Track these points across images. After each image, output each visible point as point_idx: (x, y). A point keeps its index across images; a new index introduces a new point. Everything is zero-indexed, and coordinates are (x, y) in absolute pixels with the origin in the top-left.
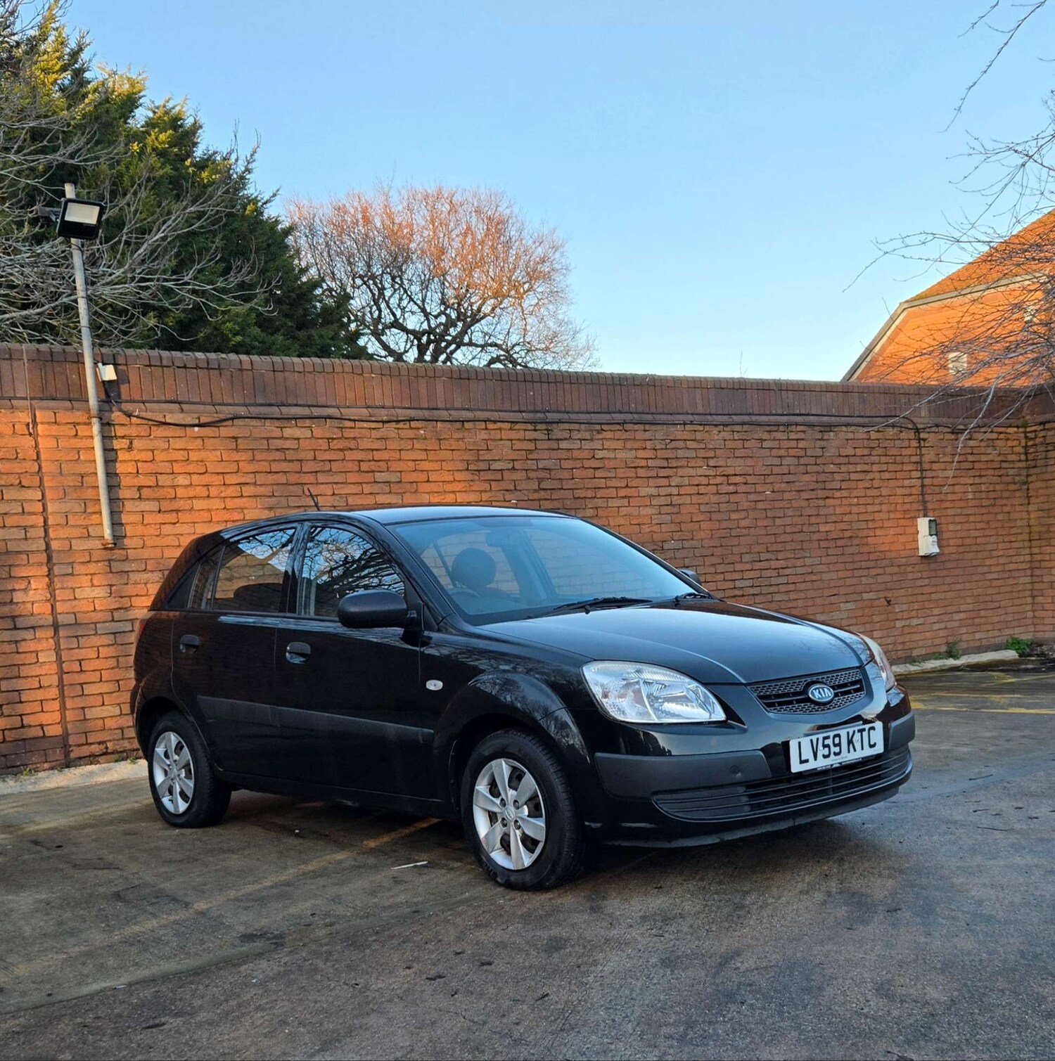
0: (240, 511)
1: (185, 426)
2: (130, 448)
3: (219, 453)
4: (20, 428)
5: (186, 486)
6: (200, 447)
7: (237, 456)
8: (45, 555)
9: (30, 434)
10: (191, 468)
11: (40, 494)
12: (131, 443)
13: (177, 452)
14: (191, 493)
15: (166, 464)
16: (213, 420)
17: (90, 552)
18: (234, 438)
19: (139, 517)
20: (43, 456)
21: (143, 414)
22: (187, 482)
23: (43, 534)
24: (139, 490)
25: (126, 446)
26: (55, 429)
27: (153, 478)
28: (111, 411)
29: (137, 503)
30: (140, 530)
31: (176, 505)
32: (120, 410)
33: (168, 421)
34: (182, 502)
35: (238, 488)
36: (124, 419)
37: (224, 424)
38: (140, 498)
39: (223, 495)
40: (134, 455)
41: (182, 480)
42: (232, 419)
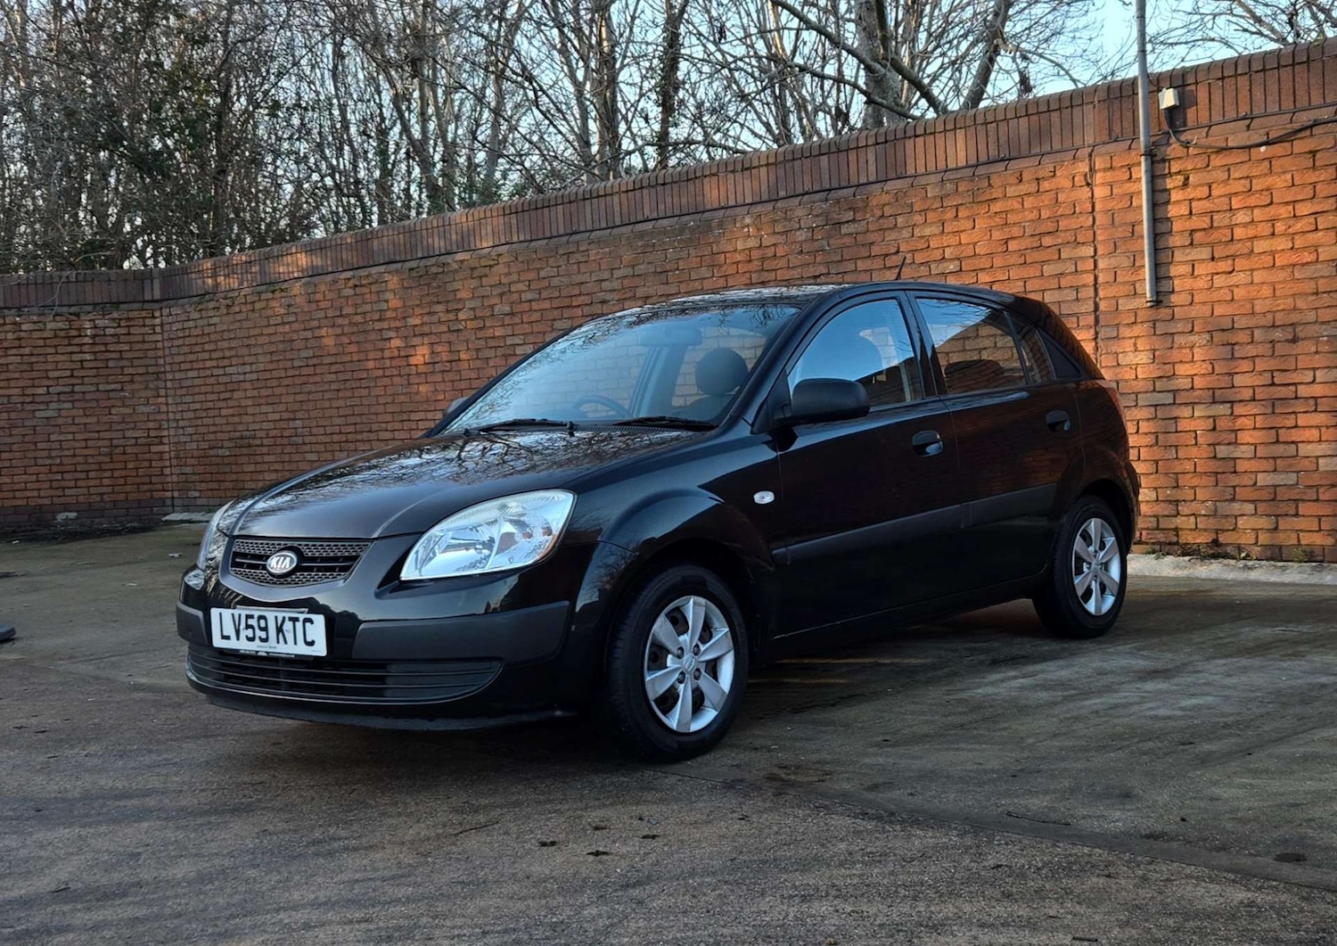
0: (1313, 249)
1: (1250, 147)
2: (1185, 184)
3: (1289, 176)
4: (1079, 180)
5: (1245, 225)
6: (1266, 171)
7: (1311, 177)
8: (1093, 316)
9: (1088, 184)
10: (1252, 201)
11: (1092, 249)
12: (1187, 179)
13: (1237, 182)
14: (1251, 232)
15: (1222, 199)
16: (1285, 132)
17: (1135, 312)
18: (1310, 152)
19: (1188, 268)
20: (1098, 207)
21: (1203, 141)
22: (1248, 219)
23: (1092, 294)
24: (1191, 235)
25: (1181, 183)
26: (1109, 176)
27: (1207, 219)
28: (1168, 144)
29: (1187, 251)
30: (1189, 283)
31: (1232, 249)
32: (1178, 140)
33: (1231, 144)
34: (1240, 245)
35: (1312, 219)
36: (1180, 151)
37: (1299, 136)
38: (1191, 244)
39: (1291, 231)
40: (1190, 193)
41: (1241, 217)
42: (1311, 127)
